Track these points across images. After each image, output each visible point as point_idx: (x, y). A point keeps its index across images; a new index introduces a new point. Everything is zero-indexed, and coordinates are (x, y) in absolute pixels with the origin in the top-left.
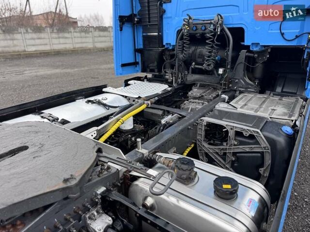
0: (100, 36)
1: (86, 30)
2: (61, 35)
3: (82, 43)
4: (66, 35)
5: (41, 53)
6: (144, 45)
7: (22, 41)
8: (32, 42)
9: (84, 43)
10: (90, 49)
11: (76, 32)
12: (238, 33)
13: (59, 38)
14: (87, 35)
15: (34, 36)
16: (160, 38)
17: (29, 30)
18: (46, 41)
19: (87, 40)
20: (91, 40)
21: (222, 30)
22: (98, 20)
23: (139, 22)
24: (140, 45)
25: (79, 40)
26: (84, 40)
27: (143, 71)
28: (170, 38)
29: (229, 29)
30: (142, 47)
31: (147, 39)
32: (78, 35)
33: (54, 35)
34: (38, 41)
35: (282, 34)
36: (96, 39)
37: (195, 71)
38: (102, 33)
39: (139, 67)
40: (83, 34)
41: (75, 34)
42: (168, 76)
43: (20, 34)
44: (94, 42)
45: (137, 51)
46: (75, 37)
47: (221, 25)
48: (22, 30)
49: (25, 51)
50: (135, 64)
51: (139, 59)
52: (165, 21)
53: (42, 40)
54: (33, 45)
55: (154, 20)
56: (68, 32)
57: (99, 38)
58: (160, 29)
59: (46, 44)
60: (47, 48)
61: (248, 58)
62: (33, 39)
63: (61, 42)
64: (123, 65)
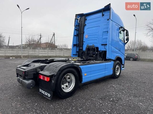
0: (66, 52)
1: (61, 49)
2: (52, 51)
3: (59, 54)
4: (54, 51)
5: (44, 57)
6: (79, 50)
7: (38, 52)
8: (41, 53)
9: (60, 54)
10: (62, 56)
11: (58, 50)
12: (97, 48)
13: (51, 52)
14: (62, 51)
15: (43, 50)
16: (82, 49)
17: (41, 48)
18: (46, 52)
19: (61, 53)
20: (63, 53)
21: (94, 47)
22: (66, 47)
23: (78, 46)
24: (78, 50)
25: (58, 53)
26: (60, 53)
27: (78, 57)
28: (84, 49)
29: (96, 47)
30: (78, 51)
31: (79, 49)
32: (58, 51)
33: (50, 51)
34: (43, 52)
35: (105, 48)
36: (65, 53)
37: (90, 56)
38: (67, 51)
39: (77, 56)
40: (60, 51)
41: (57, 51)
42: (83, 57)
43: (38, 50)
44: (64, 54)
45: (77, 52)
46: (57, 52)
47: (94, 46)
48: (39, 48)
49: (38, 55)
50: (76, 55)
51: (77, 54)
52: (83, 46)
53: (45, 52)
54: (41, 54)
55: (81, 45)
56: (55, 50)
57: (66, 53)
58: (82, 47)
59: (46, 54)
60: (46, 55)
61: (100, 53)
62: (42, 51)
63: (52, 53)
64: (73, 55)
